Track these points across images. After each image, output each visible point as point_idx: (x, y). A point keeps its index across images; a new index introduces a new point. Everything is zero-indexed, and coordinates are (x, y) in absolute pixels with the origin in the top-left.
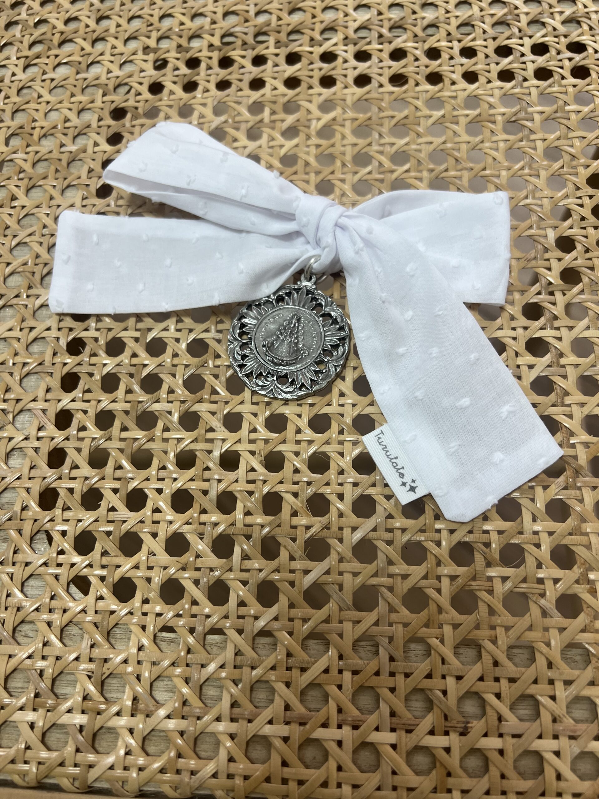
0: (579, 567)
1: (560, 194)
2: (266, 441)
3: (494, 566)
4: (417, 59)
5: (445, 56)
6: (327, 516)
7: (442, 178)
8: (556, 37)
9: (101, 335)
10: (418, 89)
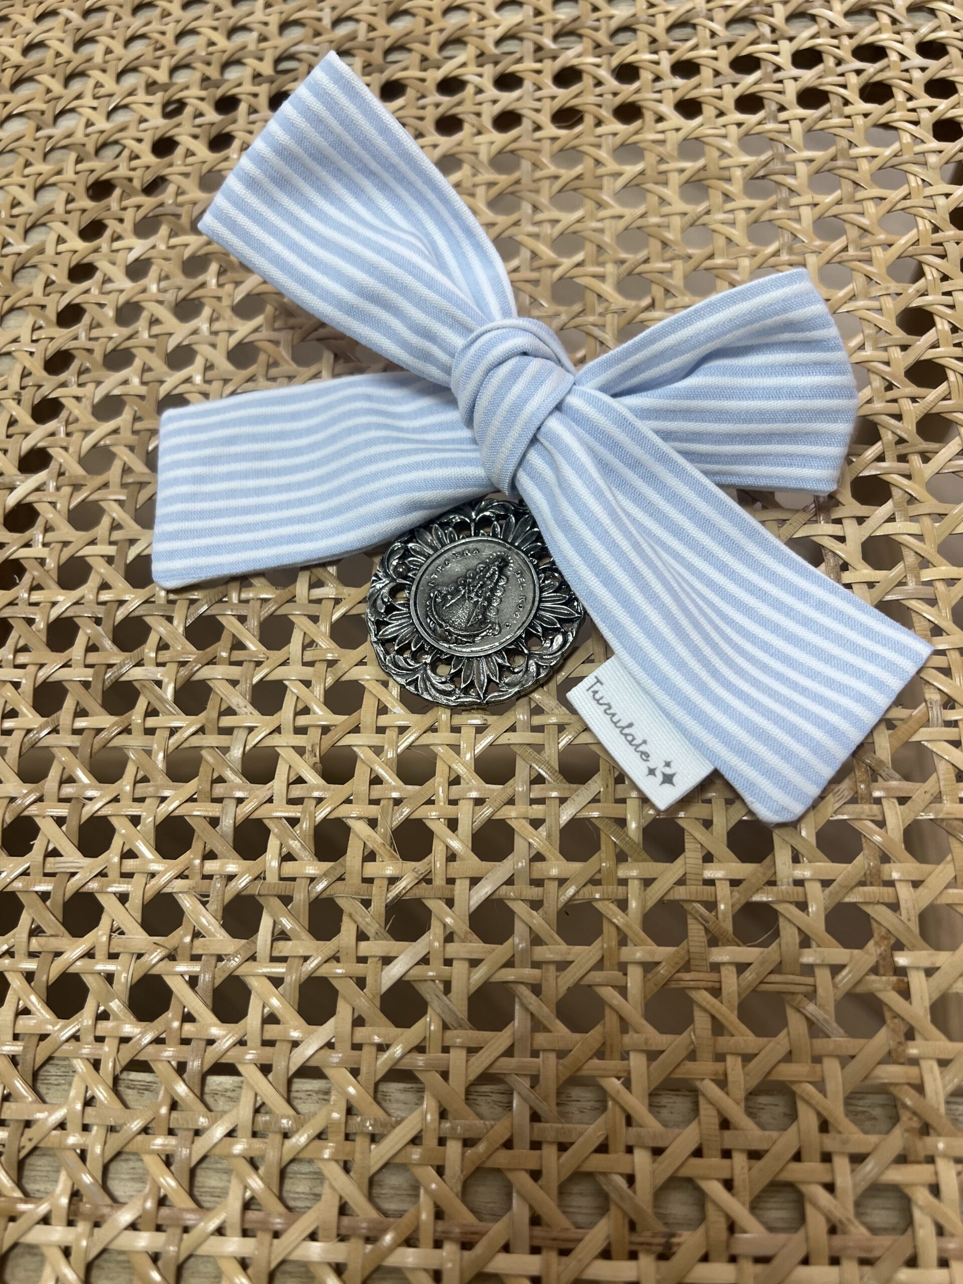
0: (877, 944)
1: (841, 293)
2: (326, 730)
3: (724, 945)
4: (599, 83)
5: (646, 76)
6: (426, 860)
7: (639, 274)
8: (834, 37)
9: (50, 554)
10: (600, 130)
